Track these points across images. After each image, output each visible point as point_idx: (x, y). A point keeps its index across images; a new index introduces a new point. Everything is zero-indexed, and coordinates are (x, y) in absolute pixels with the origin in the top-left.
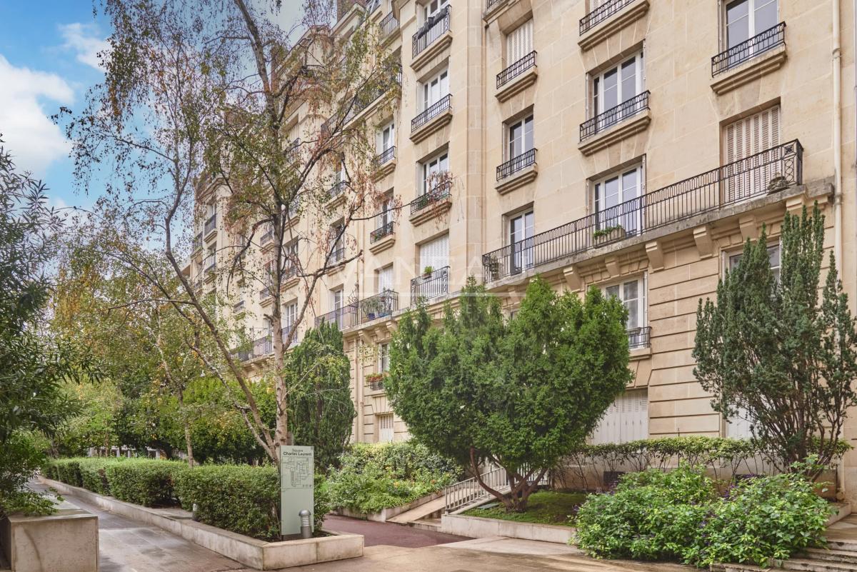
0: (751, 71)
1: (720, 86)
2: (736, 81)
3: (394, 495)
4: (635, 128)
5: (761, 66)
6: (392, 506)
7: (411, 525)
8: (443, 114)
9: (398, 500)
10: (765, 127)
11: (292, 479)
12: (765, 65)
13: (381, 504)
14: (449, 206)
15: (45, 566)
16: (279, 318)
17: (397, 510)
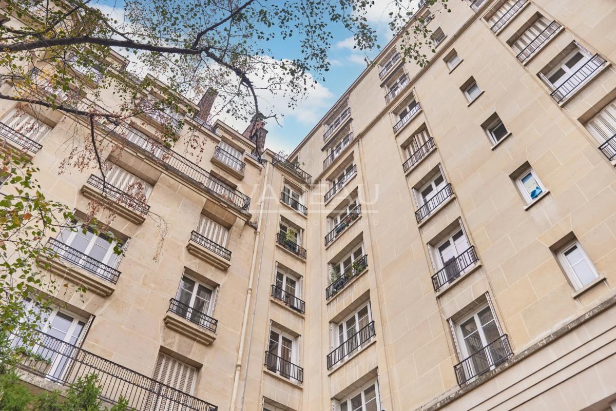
0: (194, 332)
1: (172, 321)
2: (182, 328)
4: (98, 288)
5: (200, 335)
10: (184, 376)
12: (203, 336)
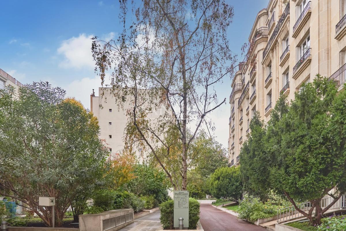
3: (265, 213)
6: (263, 218)
7: (266, 227)
8: (307, 13)
9: (267, 215)
11: (179, 204)
13: (258, 217)
14: (310, 61)
15: (87, 229)
16: (185, 138)
17: (265, 220)
